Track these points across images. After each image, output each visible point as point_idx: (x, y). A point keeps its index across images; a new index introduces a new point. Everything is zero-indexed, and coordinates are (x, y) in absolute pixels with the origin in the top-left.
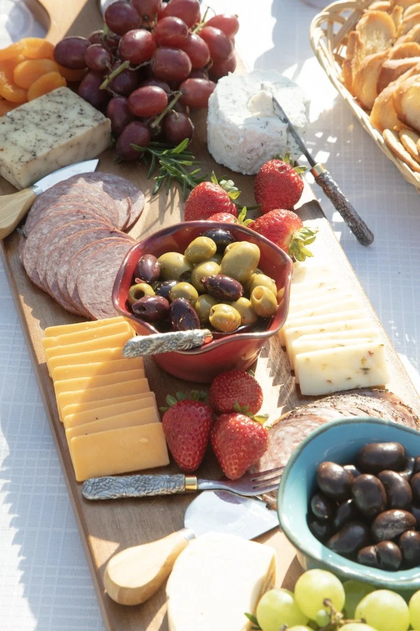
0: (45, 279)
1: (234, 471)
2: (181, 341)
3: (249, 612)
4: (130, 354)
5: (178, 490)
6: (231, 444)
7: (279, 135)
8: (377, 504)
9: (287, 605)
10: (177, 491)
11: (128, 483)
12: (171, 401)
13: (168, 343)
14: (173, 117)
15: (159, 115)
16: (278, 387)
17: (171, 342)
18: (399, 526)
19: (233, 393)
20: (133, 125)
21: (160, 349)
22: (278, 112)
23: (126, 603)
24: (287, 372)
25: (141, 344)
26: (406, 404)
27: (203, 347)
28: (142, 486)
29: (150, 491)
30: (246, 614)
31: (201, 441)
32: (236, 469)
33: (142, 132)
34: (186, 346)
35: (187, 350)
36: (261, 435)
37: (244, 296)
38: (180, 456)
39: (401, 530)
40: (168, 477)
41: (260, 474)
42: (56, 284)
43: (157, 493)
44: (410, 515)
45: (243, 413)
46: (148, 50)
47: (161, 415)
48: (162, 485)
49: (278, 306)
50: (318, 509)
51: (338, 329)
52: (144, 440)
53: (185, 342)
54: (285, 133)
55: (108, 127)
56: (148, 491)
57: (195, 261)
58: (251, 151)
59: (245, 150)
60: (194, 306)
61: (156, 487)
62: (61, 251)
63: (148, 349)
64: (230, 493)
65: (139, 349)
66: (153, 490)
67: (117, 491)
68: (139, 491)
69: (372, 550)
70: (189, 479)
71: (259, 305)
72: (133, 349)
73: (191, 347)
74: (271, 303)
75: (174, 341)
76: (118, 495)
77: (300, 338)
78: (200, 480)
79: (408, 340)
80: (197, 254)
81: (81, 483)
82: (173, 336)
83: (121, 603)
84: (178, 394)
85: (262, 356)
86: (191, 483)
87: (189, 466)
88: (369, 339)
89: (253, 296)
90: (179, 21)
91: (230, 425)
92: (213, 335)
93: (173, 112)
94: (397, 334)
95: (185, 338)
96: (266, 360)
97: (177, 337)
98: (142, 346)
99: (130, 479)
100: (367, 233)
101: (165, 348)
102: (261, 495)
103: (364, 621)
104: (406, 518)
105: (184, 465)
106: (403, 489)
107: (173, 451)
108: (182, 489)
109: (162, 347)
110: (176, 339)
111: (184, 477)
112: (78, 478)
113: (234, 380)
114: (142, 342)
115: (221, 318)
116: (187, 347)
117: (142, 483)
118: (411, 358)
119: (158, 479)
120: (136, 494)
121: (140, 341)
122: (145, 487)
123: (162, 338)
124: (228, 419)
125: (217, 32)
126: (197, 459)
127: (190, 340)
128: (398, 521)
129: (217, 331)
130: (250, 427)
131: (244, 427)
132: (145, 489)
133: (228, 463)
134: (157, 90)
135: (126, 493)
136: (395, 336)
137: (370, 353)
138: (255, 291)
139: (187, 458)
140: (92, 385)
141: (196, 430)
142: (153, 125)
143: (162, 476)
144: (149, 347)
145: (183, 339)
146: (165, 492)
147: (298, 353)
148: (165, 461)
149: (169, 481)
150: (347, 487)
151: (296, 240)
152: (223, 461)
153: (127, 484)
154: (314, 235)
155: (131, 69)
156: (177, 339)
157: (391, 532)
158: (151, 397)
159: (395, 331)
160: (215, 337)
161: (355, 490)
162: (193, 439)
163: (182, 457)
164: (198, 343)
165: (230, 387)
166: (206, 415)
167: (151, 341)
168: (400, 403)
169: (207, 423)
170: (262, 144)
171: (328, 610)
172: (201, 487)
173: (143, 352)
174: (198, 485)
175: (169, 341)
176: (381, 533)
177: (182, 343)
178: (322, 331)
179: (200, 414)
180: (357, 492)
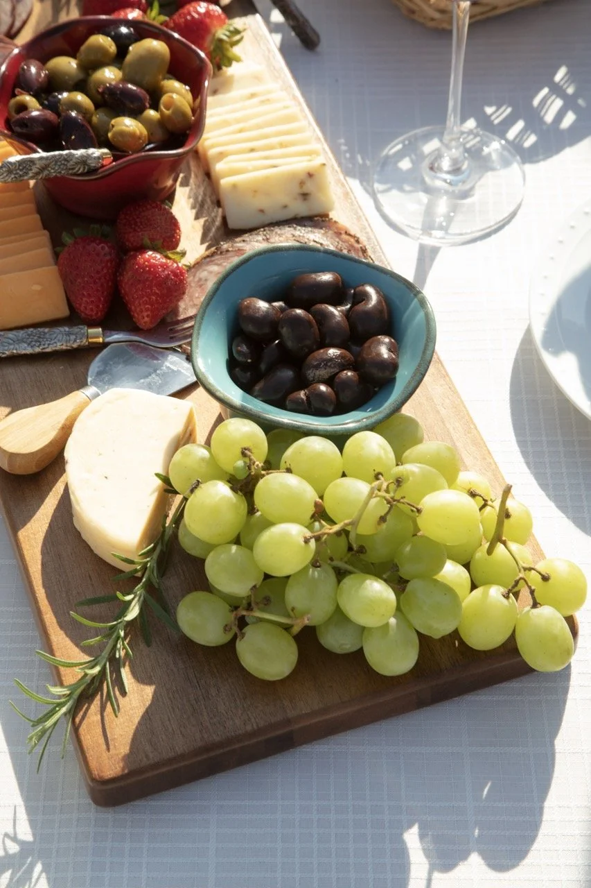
1: (146, 319)
2: (71, 163)
3: (161, 471)
4: (6, 178)
5: (79, 344)
6: (140, 286)
8: (308, 342)
9: (203, 459)
10: (79, 346)
11: (19, 338)
12: (67, 239)
16: (202, 221)
17: (59, 163)
18: (332, 366)
19: (141, 227)
21: (46, 172)
23: (18, 471)
24: (212, 202)
25: (19, 166)
26: (352, 233)
27: (100, 171)
28: (36, 341)
29: (46, 346)
30: (157, 475)
31: (105, 284)
32: (148, 316)
34: (79, 169)
35: (79, 175)
36: (176, 275)
37: (151, 107)
38: (80, 305)
39: (336, 370)
40: (67, 329)
41: (178, 322)
43: (54, 349)
44: (347, 354)
45: (155, 249)
47: (56, 255)
48: (60, 340)
49: (193, 118)
50: (239, 352)
51: (272, 148)
52: (37, 288)
53: (77, 163)
56: (44, 347)
57: (90, 66)
60: (90, 122)
61: (53, 342)
63: (30, 172)
64: (142, 344)
65: (18, 171)
66: (49, 344)
67: (6, 348)
68: (32, 347)
69: (302, 394)
70: (91, 331)
71: (169, 117)
72: (10, 172)
73: (86, 171)
74: (184, 115)
75: (63, 162)
76: (8, 354)
77: (225, 160)
78: (106, 332)
79: (360, 161)
80: (92, 58)
82: (61, 155)
83: (12, 472)
84: (75, 231)
85: (182, 185)
86: (96, 334)
87: (91, 316)
88: (309, 158)
89: (162, 107)
91: (138, 264)
92: (113, 155)
94: (348, 155)
95: (77, 158)
96: (187, 189)
97: (66, 157)
98: (21, 168)
99: (21, 333)
100: (311, 34)
101: (52, 171)
102: (180, 346)
103: (289, 471)
104: (341, 356)
105: (86, 314)
106: (338, 323)
107: (72, 298)
108: (85, 342)
109: (48, 170)
110: (65, 160)
111: (86, 328)
113: (144, 211)
114: (21, 163)
115: (122, 134)
116: (81, 170)
117: (36, 338)
118: (365, 184)
119: (55, 333)
120: (29, 351)
121: (18, 162)
122: (39, 342)
123: (47, 158)
124: (135, 257)
126: (101, 306)
127: (83, 161)
128: (331, 359)
129: (117, 149)
130: (162, 265)
131: (155, 266)
132: (40, 345)
133: (138, 309)
135: (16, 350)
136: (345, 158)
137: (310, 175)
138: (164, 98)
139: (88, 306)
141: (98, 272)
143: (60, 328)
144: (31, 170)
145: (74, 160)
146: (64, 347)
147: (223, 178)
148: (64, 311)
149: (69, 334)
150: (272, 325)
151: (221, 41)
152: (133, 308)
153: (18, 340)
154: (242, 34)
156: (67, 159)
157: (323, 373)
158: (44, 237)
159: (346, 152)
160: (116, 158)
161: (282, 328)
162: (95, 282)
163: (83, 305)
164: (94, 165)
165: (138, 220)
166: (110, 254)
167: (32, 161)
168: (346, 232)
169: (111, 264)
171: (247, 460)
172: (108, 340)
173: (23, 176)
174: (104, 335)
175: (56, 162)
176: (312, 375)
177: (73, 165)
178: (252, 150)
179: (102, 252)
180: (285, 330)
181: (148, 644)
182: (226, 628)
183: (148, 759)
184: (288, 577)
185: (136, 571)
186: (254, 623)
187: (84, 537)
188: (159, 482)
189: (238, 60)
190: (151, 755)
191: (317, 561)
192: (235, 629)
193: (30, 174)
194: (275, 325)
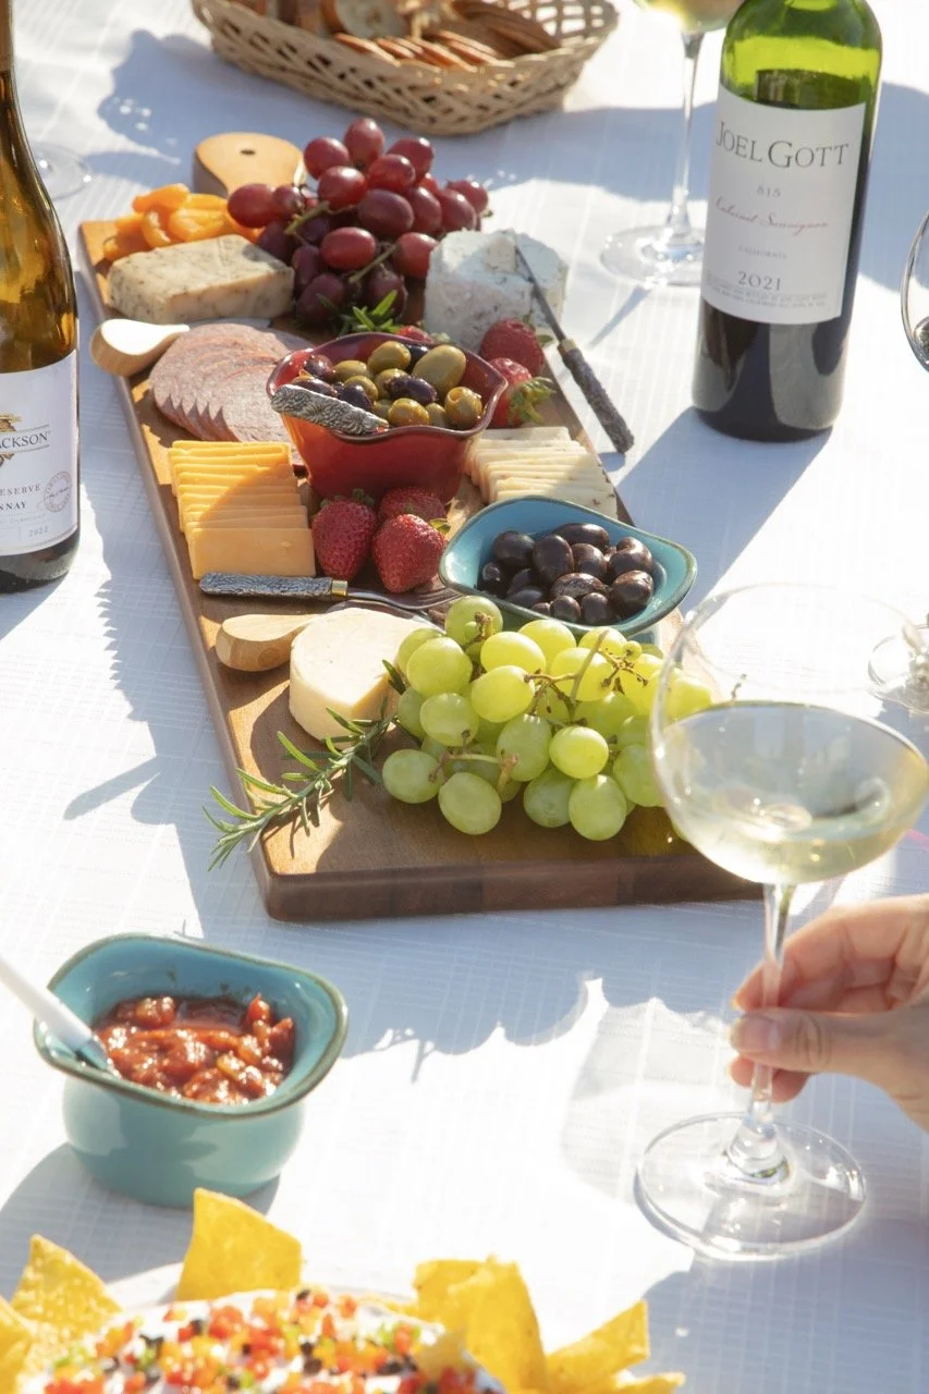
0: (181, 407)
1: (396, 578)
2: (347, 416)
3: (390, 664)
4: (281, 405)
6: (396, 542)
7: (518, 297)
10: (321, 595)
11: (260, 581)
13: (331, 409)
14: (380, 275)
15: (360, 269)
17: (334, 411)
18: (584, 587)
20: (323, 277)
21: (320, 416)
22: (521, 269)
23: (243, 664)
25: (296, 396)
27: (373, 434)
28: (276, 586)
29: (287, 589)
30: (384, 662)
31: (359, 542)
32: (399, 575)
33: (336, 285)
34: (354, 426)
35: (353, 434)
36: (435, 538)
37: (437, 402)
38: (329, 559)
39: (586, 590)
40: (311, 580)
41: (430, 592)
42: (195, 410)
43: (294, 593)
45: (420, 516)
46: (356, 192)
47: (311, 520)
48: (301, 590)
52: (286, 544)
53: (353, 418)
54: (527, 297)
55: (290, 281)
56: (284, 590)
58: (480, 316)
59: (472, 314)
61: (293, 589)
62: (206, 376)
63: (304, 408)
64: (387, 605)
65: (294, 402)
66: (290, 589)
67: (244, 588)
68: (272, 588)
69: (547, 605)
70: (335, 582)
72: (286, 399)
74: (471, 409)
75: (339, 411)
76: (245, 591)
78: (350, 587)
80: (383, 361)
81: (198, 581)
82: (338, 404)
83: (233, 668)
84: (335, 498)
86: (340, 587)
87: (339, 571)
89: (448, 397)
90: (405, 161)
91: (397, 523)
93: (380, 269)
95: (353, 414)
97: (342, 406)
98: (297, 399)
99: (262, 577)
101: (326, 417)
102: (427, 610)
105: (334, 567)
107: (321, 560)
108: (326, 592)
109: (323, 416)
110: (341, 410)
111: (331, 580)
112: (196, 575)
113: (410, 491)
114: (298, 393)
116: (355, 429)
117: (277, 581)
119: (298, 581)
120: (268, 591)
121: (296, 391)
122: (280, 586)
123: (324, 399)
124: (396, 515)
125: (461, 198)
126: (350, 564)
127: (359, 419)
128: (581, 580)
129: (395, 420)
130: (423, 529)
131: (413, 524)
133: (390, 566)
134: (365, 234)
138: (452, 392)
139: (337, 560)
140: (228, 493)
141: (354, 530)
142: (352, 280)
143: (304, 578)
144: (305, 406)
145: (350, 413)
146: (305, 593)
148: (310, 571)
149: (312, 584)
151: (522, 391)
152: (385, 565)
153: (258, 582)
155: (330, 212)
156: (343, 410)
157: (573, 589)
161: (537, 554)
162: (349, 538)
163: (332, 560)
164: (368, 427)
166: (370, 516)
169: (369, 524)
170: (496, 308)
171: (479, 624)
172: (350, 594)
173: (297, 411)
174: (348, 591)
176: (562, 589)
177: (348, 419)
179: (362, 513)
180: (539, 555)
181: (349, 799)
182: (432, 777)
183: (331, 867)
184: (504, 724)
185: (345, 739)
186: (461, 771)
187: (297, 720)
188: (385, 671)
191: (534, 711)
192: (440, 773)
193: (305, 410)
194: (529, 554)
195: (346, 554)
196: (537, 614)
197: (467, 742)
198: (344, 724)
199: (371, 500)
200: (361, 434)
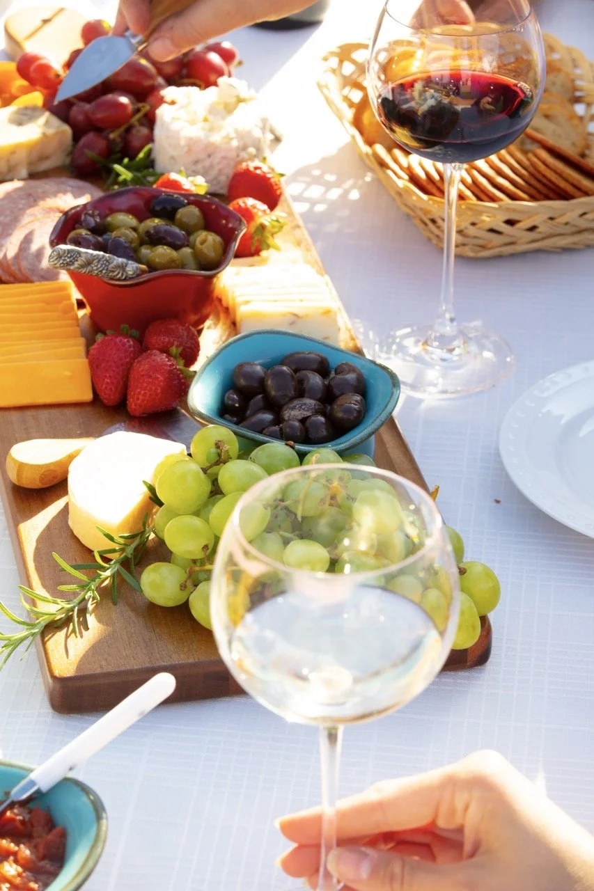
2: (112, 265)
4: (56, 262)
12: (100, 337)
13: (99, 262)
15: (119, 126)
17: (101, 262)
21: (89, 268)
25: (68, 253)
30: (145, 482)
34: (119, 273)
35: (119, 280)
37: (188, 246)
38: (102, 385)
39: (309, 414)
50: (228, 398)
52: (67, 373)
53: (116, 268)
65: (66, 258)
69: (277, 428)
72: (59, 257)
73: (124, 277)
75: (105, 262)
82: (104, 257)
87: (110, 395)
95: (117, 263)
97: (108, 259)
98: (69, 257)
101: (95, 268)
104: (315, 406)
105: (105, 393)
109: (92, 267)
110: (107, 261)
114: (69, 251)
116: (120, 275)
121: (68, 250)
123: (92, 256)
127: (122, 267)
128: (305, 404)
139: (108, 386)
141: (121, 360)
144: (77, 261)
145: (115, 265)
148: (88, 396)
150: (260, 381)
151: (262, 226)
157: (298, 413)
158: (81, 342)
161: (267, 381)
162: (118, 367)
163: (104, 386)
164: (130, 273)
165: (162, 329)
166: (133, 346)
167: (79, 253)
169: (134, 354)
171: (219, 451)
173: (70, 265)
175: (99, 261)
176: (287, 415)
177: (113, 268)
178: (276, 301)
179: (127, 344)
180: (269, 382)
181: (115, 604)
182: (183, 587)
183: (101, 667)
185: (114, 551)
186: (206, 580)
187: (75, 533)
188: (145, 490)
189: (277, 248)
190: (105, 668)
191: (270, 528)
192: (189, 584)
193: (76, 264)
194: (262, 381)
195: (115, 381)
196: (267, 439)
197: (207, 554)
198: (111, 539)
199: (135, 333)
200: (125, 280)
